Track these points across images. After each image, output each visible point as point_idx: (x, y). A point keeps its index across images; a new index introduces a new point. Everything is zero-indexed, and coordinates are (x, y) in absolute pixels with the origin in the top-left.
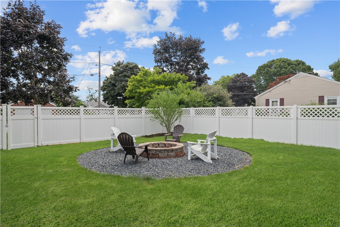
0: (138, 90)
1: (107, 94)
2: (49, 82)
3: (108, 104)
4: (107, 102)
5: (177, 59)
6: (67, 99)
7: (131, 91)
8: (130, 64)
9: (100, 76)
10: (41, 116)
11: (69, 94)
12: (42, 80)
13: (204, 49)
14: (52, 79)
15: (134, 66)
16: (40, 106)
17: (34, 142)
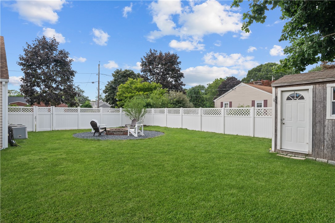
0: (124, 95)
1: (108, 96)
2: (61, 90)
3: (109, 104)
4: (109, 102)
5: (158, 70)
6: (73, 101)
7: (120, 95)
8: (127, 71)
9: (99, 83)
10: (54, 113)
11: (74, 98)
12: (55, 89)
13: (180, 62)
14: (62, 88)
15: (131, 73)
16: (54, 107)
17: (51, 128)
